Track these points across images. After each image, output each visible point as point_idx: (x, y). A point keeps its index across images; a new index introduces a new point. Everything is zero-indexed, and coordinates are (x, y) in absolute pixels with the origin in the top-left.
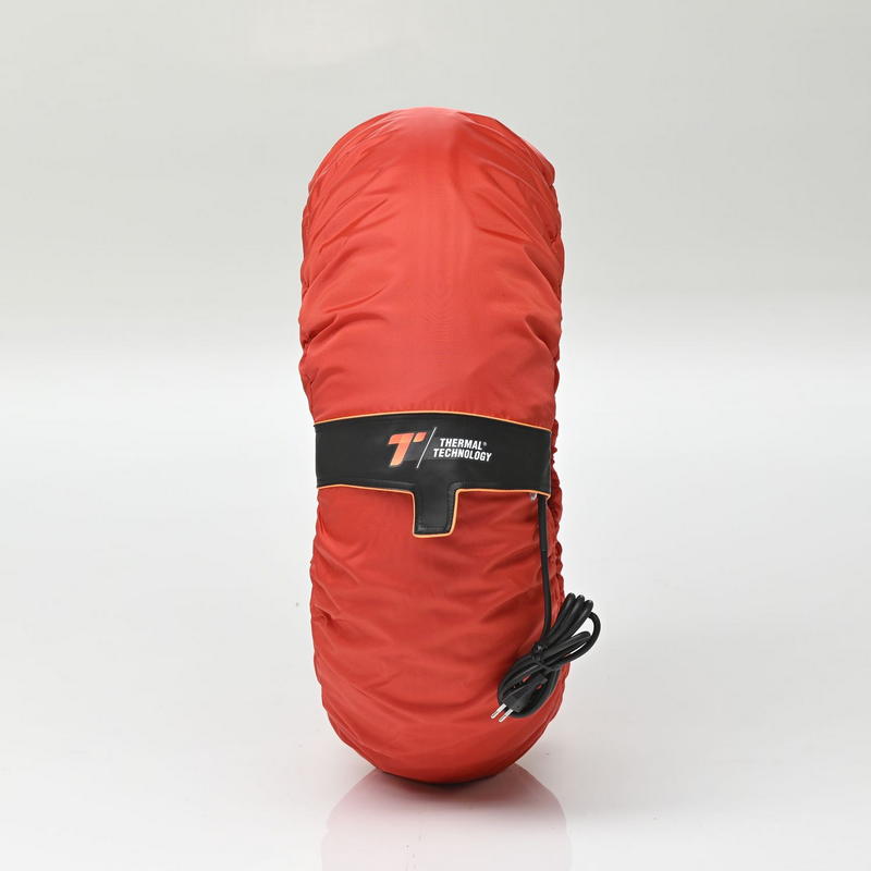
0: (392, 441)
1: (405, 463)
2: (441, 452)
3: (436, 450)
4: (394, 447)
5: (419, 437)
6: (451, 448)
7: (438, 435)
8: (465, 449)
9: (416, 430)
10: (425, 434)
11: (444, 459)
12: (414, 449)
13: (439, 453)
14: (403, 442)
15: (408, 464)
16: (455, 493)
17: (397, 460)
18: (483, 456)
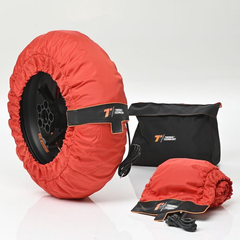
2: (116, 113)
4: (106, 112)
5: (111, 109)
6: (118, 111)
7: (115, 108)
8: (120, 111)
9: (110, 108)
12: (110, 112)
14: (107, 111)
15: (110, 116)
16: (121, 122)
17: (107, 116)
18: (123, 113)
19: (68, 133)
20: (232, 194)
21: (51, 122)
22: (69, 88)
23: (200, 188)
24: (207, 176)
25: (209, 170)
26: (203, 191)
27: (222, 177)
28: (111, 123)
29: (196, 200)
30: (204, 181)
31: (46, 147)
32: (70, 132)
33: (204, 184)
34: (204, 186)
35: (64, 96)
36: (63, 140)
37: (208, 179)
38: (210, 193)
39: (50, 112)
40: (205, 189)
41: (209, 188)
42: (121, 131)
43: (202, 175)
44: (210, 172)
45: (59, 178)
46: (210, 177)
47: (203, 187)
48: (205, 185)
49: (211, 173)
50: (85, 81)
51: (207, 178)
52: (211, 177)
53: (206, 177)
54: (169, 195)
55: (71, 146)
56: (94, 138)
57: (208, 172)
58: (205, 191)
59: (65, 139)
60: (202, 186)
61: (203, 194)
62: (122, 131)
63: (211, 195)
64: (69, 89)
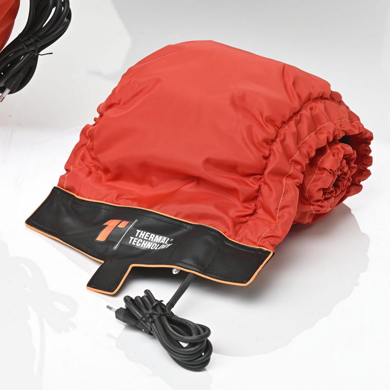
20: (369, 173)
23: (251, 179)
24: (278, 140)
25: (288, 114)
26: (259, 190)
27: (332, 132)
29: (231, 225)
30: (266, 158)
33: (265, 168)
34: (262, 174)
37: (280, 150)
38: (281, 203)
40: (265, 183)
41: (281, 182)
43: (260, 135)
44: (291, 118)
46: (286, 142)
47: (259, 177)
48: (267, 172)
49: (292, 123)
51: (277, 147)
52: (290, 141)
53: (273, 141)
54: (152, 185)
57: (284, 123)
58: (265, 189)
60: (257, 173)
61: (260, 199)
63: (283, 208)
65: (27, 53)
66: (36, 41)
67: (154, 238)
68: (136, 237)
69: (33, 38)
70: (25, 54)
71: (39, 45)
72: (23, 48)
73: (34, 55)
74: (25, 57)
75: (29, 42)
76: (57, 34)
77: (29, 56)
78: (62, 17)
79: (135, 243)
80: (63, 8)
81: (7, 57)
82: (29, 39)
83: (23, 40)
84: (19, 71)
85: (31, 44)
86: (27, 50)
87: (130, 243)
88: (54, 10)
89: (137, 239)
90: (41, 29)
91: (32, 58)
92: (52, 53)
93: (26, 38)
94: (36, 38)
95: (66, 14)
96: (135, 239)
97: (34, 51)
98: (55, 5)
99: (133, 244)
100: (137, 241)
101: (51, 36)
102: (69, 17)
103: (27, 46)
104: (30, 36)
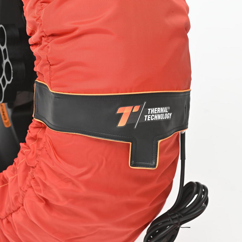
0: (119, 111)
1: (127, 125)
2: (149, 117)
3: (146, 116)
4: (121, 115)
5: (136, 109)
6: (154, 114)
7: (147, 107)
8: (161, 114)
10: (139, 106)
11: (151, 121)
12: (133, 115)
13: (148, 118)
14: (126, 112)
15: (129, 125)
16: (157, 143)
17: (122, 123)
18: (168, 116)
19: (32, 131)
21: (8, 82)
22: (43, 34)
28: (131, 143)
31: (6, 113)
32: (37, 129)
35: (32, 45)
36: (22, 144)
39: (8, 60)
42: (154, 163)
45: (5, 221)
50: (82, 28)
55: (33, 167)
56: (84, 169)
59: (24, 142)
62: (155, 166)
64: (43, 36)
65: (172, 224)
66: (180, 217)
67: (160, 110)
68: (149, 115)
69: (178, 214)
70: (170, 225)
71: (181, 220)
72: (170, 220)
73: (177, 227)
74: (170, 227)
75: (174, 217)
76: (196, 214)
77: (173, 227)
78: (201, 202)
79: (149, 119)
80: (203, 196)
81: (157, 225)
82: (175, 215)
83: (170, 215)
84: (164, 237)
85: (176, 218)
86: (172, 222)
87: (145, 120)
88: (196, 196)
89: (150, 116)
90: (185, 208)
91: (174, 228)
92: (190, 227)
93: (172, 214)
94: (180, 215)
95: (205, 200)
96: (149, 116)
97: (177, 224)
98: (197, 192)
99: (148, 120)
100: (150, 117)
101: (192, 214)
102: (206, 202)
103: (173, 219)
104: (176, 212)
